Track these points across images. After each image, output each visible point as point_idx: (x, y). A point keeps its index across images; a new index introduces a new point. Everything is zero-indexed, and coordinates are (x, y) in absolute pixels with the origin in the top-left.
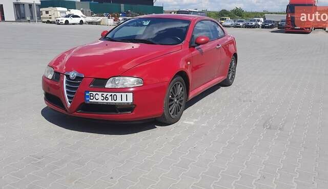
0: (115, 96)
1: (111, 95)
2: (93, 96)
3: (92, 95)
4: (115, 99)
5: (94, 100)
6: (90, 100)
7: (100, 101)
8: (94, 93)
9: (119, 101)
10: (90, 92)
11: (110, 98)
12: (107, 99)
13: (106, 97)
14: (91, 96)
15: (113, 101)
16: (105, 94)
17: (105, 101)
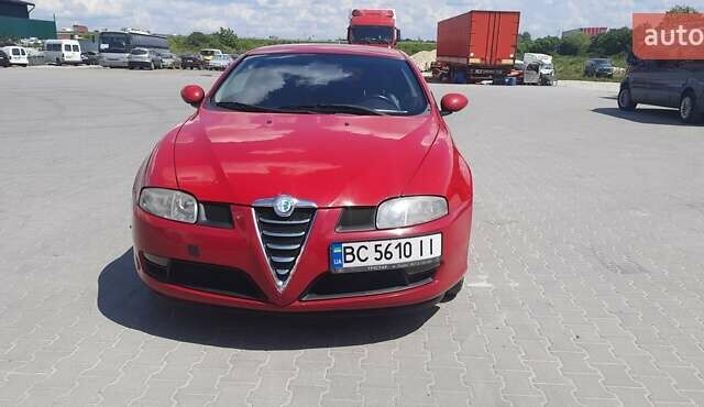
0: (408, 246)
1: (399, 245)
2: (352, 253)
3: (349, 251)
4: (408, 254)
5: (357, 263)
6: (345, 265)
7: (371, 262)
8: (356, 246)
9: (416, 256)
10: (344, 245)
11: (396, 253)
12: (388, 255)
13: (386, 252)
14: (346, 254)
15: (404, 259)
16: (385, 244)
17: (384, 261)
